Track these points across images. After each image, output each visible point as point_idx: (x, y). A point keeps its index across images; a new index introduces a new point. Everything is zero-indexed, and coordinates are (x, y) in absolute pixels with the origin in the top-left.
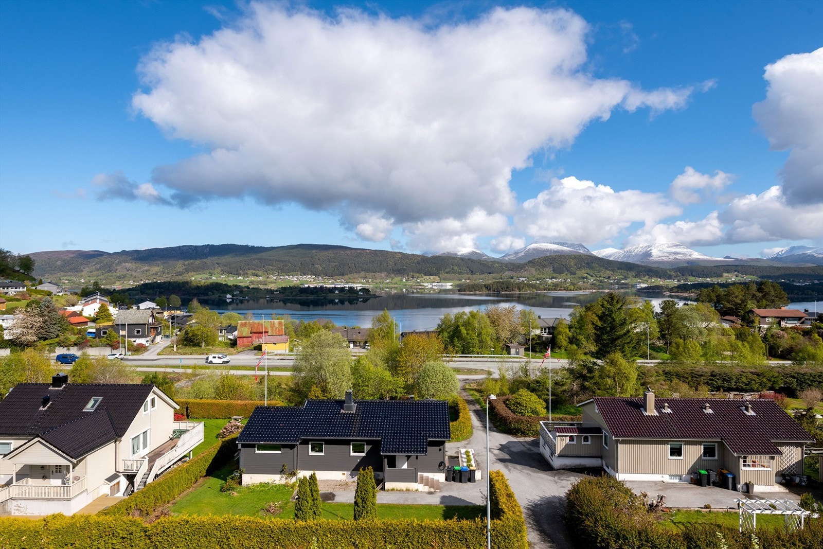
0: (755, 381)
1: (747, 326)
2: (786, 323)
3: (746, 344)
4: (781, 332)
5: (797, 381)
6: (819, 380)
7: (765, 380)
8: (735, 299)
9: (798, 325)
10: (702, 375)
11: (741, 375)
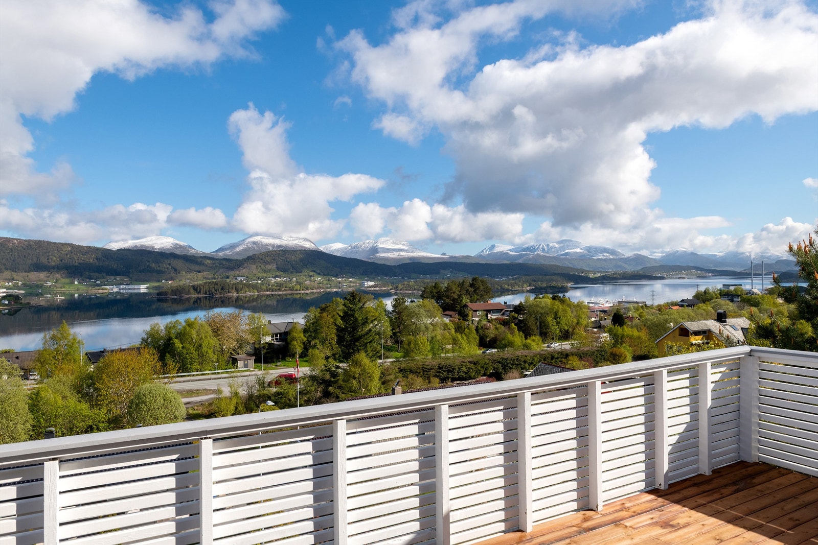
1: (463, 320)
2: (492, 315)
3: (464, 336)
4: (488, 324)
5: (502, 366)
6: (517, 363)
7: (479, 368)
8: (453, 294)
9: (500, 316)
10: (431, 369)
11: (462, 365)
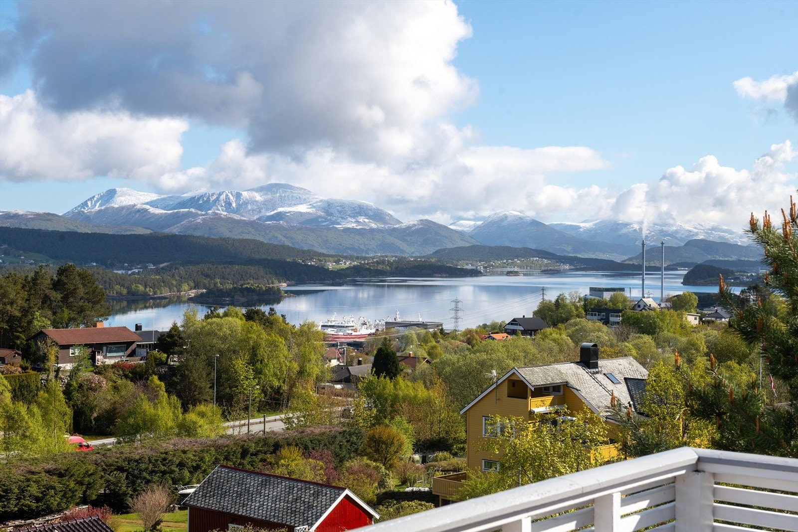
0: (53, 488)
1: (34, 369)
2: (105, 357)
3: (35, 409)
4: (97, 377)
5: (127, 478)
6: (163, 468)
7: (72, 484)
8: (9, 307)
9: (124, 359)
11: (28, 480)
